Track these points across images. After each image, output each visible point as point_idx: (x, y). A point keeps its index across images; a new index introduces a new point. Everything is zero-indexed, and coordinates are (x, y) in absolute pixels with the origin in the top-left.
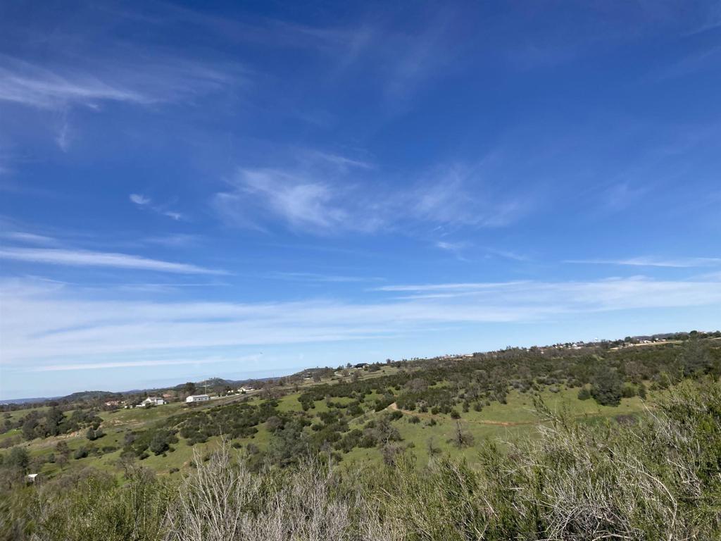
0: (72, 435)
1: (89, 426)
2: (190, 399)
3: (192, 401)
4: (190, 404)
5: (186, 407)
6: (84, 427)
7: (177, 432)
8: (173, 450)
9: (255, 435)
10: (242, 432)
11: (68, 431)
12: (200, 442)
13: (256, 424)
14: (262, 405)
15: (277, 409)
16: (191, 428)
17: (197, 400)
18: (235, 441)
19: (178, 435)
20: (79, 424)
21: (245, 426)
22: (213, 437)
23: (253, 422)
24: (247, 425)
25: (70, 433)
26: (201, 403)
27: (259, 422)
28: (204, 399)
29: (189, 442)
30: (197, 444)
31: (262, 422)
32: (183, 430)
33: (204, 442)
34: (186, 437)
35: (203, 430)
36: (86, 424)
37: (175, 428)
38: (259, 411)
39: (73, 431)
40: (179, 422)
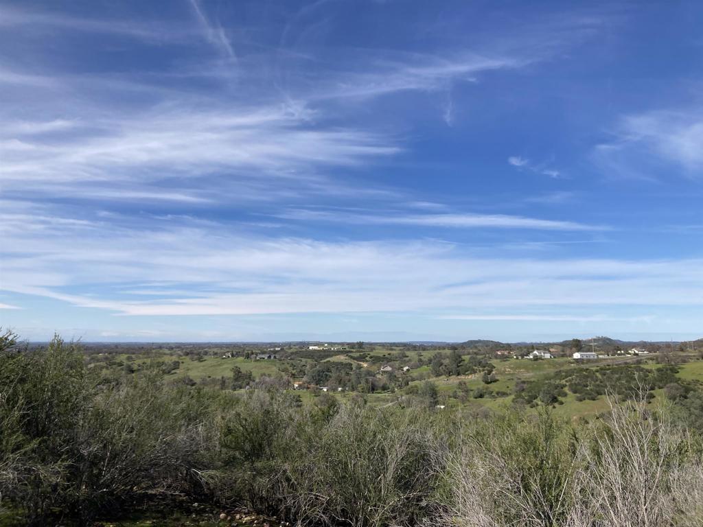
0: (470, 377)
1: (483, 370)
2: (577, 355)
3: (579, 357)
4: (577, 361)
5: (573, 363)
6: (480, 372)
7: (565, 386)
8: (562, 403)
9: (652, 400)
11: (467, 373)
12: (589, 399)
13: (653, 389)
14: (659, 370)
15: (677, 376)
16: (579, 384)
17: (585, 357)
19: (566, 390)
20: (476, 368)
22: (604, 396)
23: (648, 387)
25: (468, 375)
26: (589, 361)
27: (656, 388)
28: (592, 357)
29: (577, 397)
30: (587, 401)
31: (660, 388)
32: (571, 385)
33: (594, 400)
34: (575, 392)
35: (592, 387)
36: (481, 369)
37: (563, 382)
38: (655, 376)
39: (471, 374)
40: (566, 377)
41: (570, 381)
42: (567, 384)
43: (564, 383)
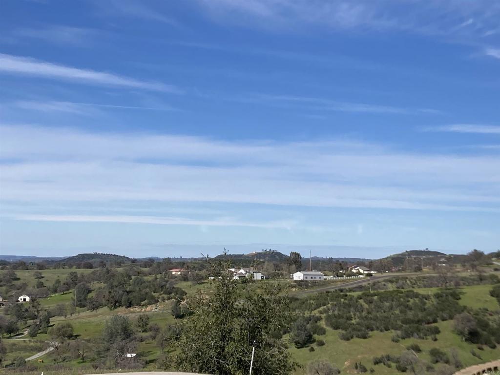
0: (149, 308)
1: (169, 299)
2: (298, 276)
3: (302, 278)
4: (300, 283)
5: (294, 287)
6: (164, 300)
7: (320, 319)
8: (321, 344)
9: (438, 336)
10: (419, 330)
11: (143, 303)
12: (358, 337)
13: (435, 321)
14: (437, 296)
15: (461, 303)
16: (340, 316)
17: (309, 278)
18: (411, 341)
19: (323, 324)
20: (156, 295)
21: (419, 322)
22: (375, 332)
23: (430, 318)
24: (423, 321)
25: (146, 305)
26: (315, 284)
27: (439, 320)
28: (318, 279)
29: (343, 335)
30: (356, 340)
31: (444, 320)
32: (328, 318)
33: (365, 338)
34: (336, 328)
35: (357, 320)
36: (166, 296)
37: (316, 313)
38: (435, 303)
39: (150, 304)
40: (318, 306)
41: (326, 311)
42: (323, 316)
43: (318, 315)
